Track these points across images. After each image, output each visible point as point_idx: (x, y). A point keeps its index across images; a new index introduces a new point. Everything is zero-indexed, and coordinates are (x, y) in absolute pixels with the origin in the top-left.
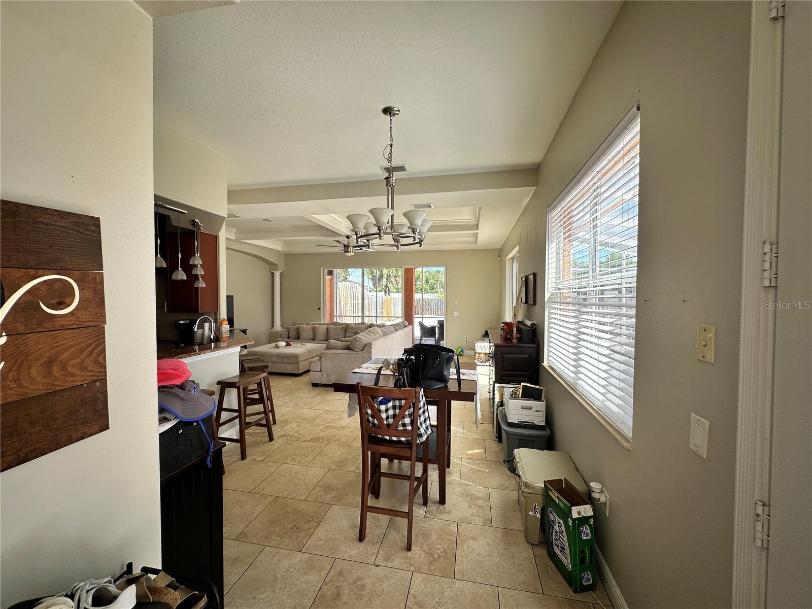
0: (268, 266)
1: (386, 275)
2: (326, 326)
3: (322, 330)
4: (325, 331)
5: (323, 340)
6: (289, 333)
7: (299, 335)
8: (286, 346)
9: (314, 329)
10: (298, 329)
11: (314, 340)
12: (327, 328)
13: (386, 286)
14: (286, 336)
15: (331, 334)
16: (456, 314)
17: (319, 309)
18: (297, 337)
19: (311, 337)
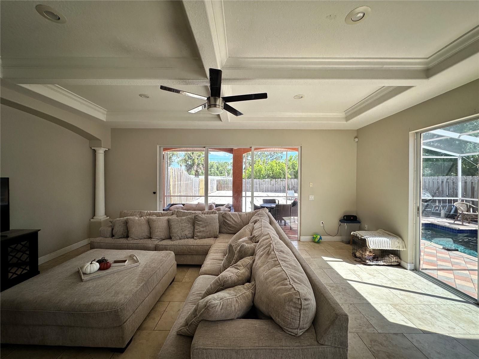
0: (89, 141)
1: (196, 163)
2: (166, 218)
3: (161, 223)
4: (165, 224)
5: (163, 237)
6: (113, 229)
7: (128, 231)
8: (100, 269)
9: (149, 222)
10: (126, 223)
11: (150, 238)
12: (169, 221)
13: (197, 171)
14: (109, 234)
15: (176, 230)
16: (312, 198)
17: (154, 193)
18: (125, 234)
19: (146, 233)
